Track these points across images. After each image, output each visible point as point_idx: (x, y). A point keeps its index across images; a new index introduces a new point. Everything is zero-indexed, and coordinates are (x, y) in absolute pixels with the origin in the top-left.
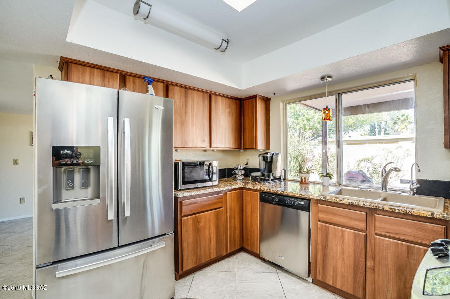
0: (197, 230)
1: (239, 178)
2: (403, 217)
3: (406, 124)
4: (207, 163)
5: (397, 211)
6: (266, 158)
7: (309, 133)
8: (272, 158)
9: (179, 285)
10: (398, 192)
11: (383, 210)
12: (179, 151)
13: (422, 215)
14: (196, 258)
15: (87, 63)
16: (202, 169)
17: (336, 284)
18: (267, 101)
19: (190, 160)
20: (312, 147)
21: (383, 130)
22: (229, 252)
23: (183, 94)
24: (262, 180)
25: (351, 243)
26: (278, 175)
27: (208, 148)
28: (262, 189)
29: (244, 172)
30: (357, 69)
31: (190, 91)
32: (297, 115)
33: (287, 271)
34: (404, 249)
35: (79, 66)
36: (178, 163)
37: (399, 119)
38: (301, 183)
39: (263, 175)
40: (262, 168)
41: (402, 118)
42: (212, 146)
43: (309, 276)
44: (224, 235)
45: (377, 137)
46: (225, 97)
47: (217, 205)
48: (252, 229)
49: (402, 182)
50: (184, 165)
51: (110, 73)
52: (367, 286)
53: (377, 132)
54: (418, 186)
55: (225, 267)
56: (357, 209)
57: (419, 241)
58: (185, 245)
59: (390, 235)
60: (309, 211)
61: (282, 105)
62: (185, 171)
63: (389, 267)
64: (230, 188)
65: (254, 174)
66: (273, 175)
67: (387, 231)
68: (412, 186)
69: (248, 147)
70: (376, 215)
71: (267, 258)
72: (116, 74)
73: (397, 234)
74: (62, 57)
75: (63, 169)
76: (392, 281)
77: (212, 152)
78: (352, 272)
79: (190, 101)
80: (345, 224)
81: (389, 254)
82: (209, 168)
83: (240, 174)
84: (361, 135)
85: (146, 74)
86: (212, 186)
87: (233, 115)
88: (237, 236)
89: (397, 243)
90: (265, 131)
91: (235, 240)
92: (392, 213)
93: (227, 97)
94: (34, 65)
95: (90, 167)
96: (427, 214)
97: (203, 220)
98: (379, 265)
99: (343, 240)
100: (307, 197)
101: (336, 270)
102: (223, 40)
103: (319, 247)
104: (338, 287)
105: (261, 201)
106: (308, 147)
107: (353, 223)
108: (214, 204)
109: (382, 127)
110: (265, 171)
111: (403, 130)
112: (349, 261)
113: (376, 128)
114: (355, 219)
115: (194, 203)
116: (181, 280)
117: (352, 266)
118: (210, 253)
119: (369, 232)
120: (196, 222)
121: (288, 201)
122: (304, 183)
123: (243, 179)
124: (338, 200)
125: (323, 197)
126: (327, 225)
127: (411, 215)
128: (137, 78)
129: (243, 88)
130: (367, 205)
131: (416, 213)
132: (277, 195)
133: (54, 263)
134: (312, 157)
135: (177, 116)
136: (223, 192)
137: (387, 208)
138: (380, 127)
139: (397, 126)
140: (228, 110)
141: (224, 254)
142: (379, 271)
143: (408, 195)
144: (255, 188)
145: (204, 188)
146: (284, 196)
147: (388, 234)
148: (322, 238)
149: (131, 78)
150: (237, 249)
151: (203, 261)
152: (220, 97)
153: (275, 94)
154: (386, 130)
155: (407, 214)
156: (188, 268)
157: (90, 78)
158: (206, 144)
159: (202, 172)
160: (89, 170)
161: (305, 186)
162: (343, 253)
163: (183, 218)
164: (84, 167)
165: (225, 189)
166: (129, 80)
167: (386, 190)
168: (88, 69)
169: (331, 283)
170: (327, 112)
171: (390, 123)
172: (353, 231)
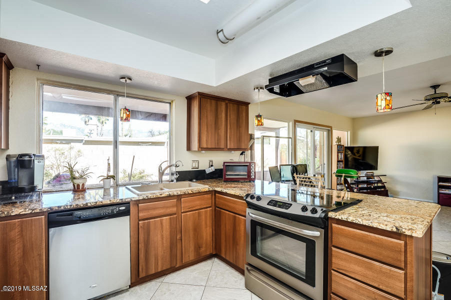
2: (195, 195)
11: (185, 194)
17: (158, 269)
25: (168, 227)
56: (170, 198)
60: (130, 215)
68: (175, 176)
70: (182, 199)
78: (169, 251)
80: (162, 214)
89: (194, 213)
92: (190, 195)
96: (207, 189)
99: (162, 228)
101: (158, 257)
107: (169, 211)
114: (170, 207)
117: (169, 245)
121: (104, 211)
124: (159, 195)
126: (149, 221)
127: (199, 193)
146: (96, 207)
147: (189, 210)
153: (38, 66)
162: (163, 239)
169: (153, 272)
170: (128, 113)
172: (169, 217)
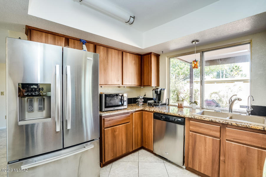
0: (114, 137)
1: (140, 104)
2: (244, 129)
3: (238, 72)
4: (121, 95)
5: (240, 126)
6: (157, 92)
7: (181, 77)
8: (161, 91)
9: (103, 171)
10: (239, 113)
11: (232, 125)
12: (103, 87)
13: (257, 129)
14: (114, 153)
15: (43, 30)
16: (117, 98)
17: (201, 170)
18: (158, 56)
19: (110, 92)
20: (183, 85)
21: (224, 76)
22: (134, 149)
23: (105, 51)
24: (154, 105)
25: (211, 145)
26: (164, 102)
27: (121, 85)
28: (155, 111)
29: (143, 100)
30: (215, 36)
31: (110, 49)
32: (174, 66)
33: (169, 162)
34: (245, 149)
35: (38, 32)
36: (102, 94)
37: (234, 69)
38: (178, 107)
39: (155, 102)
40: (155, 97)
41: (236, 68)
42: (124, 84)
43: (183, 165)
44: (131, 139)
45: (221, 79)
46: (132, 53)
47: (127, 121)
48: (148, 136)
49: (241, 107)
50: (106, 96)
51: (59, 37)
52: (220, 172)
53: (221, 76)
54: (252, 109)
55: (131, 159)
56: (215, 124)
57: (255, 145)
58: (106, 146)
59: (236, 140)
60: (184, 125)
61: (167, 59)
62: (107, 99)
63: (235, 161)
64: (135, 110)
65: (149, 102)
66: (161, 102)
67: (234, 138)
68: (248, 110)
69: (146, 85)
70: (227, 128)
71: (157, 153)
72: (63, 38)
73: (240, 140)
74: (26, 26)
75: (26, 99)
76: (237, 169)
77: (123, 88)
78: (211, 163)
79: (110, 55)
80: (207, 133)
81: (235, 152)
82: (122, 97)
83: (141, 101)
84: (212, 78)
85: (82, 38)
86: (124, 109)
87: (137, 65)
88: (139, 140)
89: (240, 146)
90: (156, 75)
91: (138, 143)
92: (238, 127)
93: (133, 54)
94: (9, 31)
95: (44, 97)
96: (260, 128)
97: (118, 130)
98: (228, 159)
99: (206, 143)
100: (183, 116)
101: (201, 161)
102: (131, 17)
103: (190, 147)
104: (202, 172)
105: (154, 118)
106: (181, 85)
107: (212, 132)
108: (125, 120)
109: (224, 73)
110: (156, 99)
111: (236, 75)
112: (209, 156)
113: (221, 74)
114: (213, 130)
115: (112, 120)
116: (104, 168)
117: (211, 159)
118: (122, 151)
119: (222, 139)
120: (114, 132)
121: (171, 118)
122: (180, 107)
123: (143, 105)
124: (202, 118)
125: (193, 116)
126: (196, 134)
127: (250, 128)
128: (76, 41)
129: (143, 48)
130: (221, 122)
131: (253, 127)
132: (164, 114)
133: (20, 160)
134: (184, 91)
135: (102, 65)
136: (130, 113)
137: (234, 124)
138: (223, 74)
139: (232, 73)
140: (133, 62)
141: (131, 151)
142: (228, 163)
143: (245, 115)
144: (150, 110)
145: (119, 110)
146: (168, 115)
147: (234, 140)
148: (192, 141)
149: (73, 40)
150: (139, 147)
151: (118, 156)
152: (129, 54)
153: (162, 52)
154: (226, 75)
155: (247, 128)
156: (108, 160)
157: (46, 39)
158: (120, 83)
159: (117, 100)
160: (44, 99)
161: (181, 109)
162: (206, 151)
163: (105, 129)
164: (40, 97)
165: (132, 111)
166: (71, 42)
167: (232, 112)
168: (44, 34)
169: (197, 170)
170: (195, 63)
171: (229, 71)
172: (212, 138)
